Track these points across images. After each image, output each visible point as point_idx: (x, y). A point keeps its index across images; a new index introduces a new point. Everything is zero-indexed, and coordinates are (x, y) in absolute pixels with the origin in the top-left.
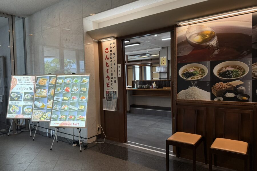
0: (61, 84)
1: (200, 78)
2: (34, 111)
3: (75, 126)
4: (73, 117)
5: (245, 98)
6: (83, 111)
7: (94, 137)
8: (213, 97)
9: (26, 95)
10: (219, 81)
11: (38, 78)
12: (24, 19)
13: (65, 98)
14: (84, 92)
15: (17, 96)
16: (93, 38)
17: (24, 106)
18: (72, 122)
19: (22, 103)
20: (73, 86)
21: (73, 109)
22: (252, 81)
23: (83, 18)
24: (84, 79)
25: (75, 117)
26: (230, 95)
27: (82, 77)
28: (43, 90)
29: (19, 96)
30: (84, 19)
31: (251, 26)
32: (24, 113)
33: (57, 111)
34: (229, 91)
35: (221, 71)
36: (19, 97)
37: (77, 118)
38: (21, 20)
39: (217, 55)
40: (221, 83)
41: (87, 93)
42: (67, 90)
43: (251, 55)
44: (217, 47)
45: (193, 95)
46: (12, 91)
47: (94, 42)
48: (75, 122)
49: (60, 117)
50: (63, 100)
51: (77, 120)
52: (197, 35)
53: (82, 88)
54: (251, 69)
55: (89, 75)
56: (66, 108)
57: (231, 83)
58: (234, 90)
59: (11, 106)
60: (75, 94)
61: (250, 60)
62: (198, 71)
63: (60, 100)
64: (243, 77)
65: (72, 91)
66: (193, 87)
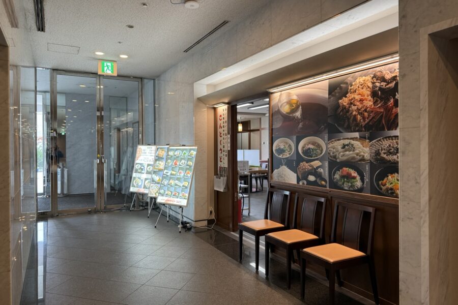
0: (172, 156)
1: (288, 156)
2: (152, 185)
3: (178, 204)
4: (177, 194)
5: (323, 183)
6: (186, 187)
7: (204, 221)
8: (298, 180)
9: (149, 167)
10: (303, 160)
11: (158, 148)
12: (154, 80)
13: (173, 172)
14: (190, 166)
15: (140, 168)
16: (206, 104)
17: (146, 179)
18: (176, 199)
19: (144, 176)
20: (182, 159)
21: (178, 185)
22: (329, 162)
23: (193, 83)
24: (192, 151)
25: (179, 194)
26: (312, 178)
27: (191, 150)
28: (160, 163)
29: (142, 167)
30: (195, 84)
31: (327, 96)
32: (145, 187)
33: (165, 185)
34: (310, 173)
35: (304, 149)
36: (142, 169)
37: (181, 195)
38: (153, 81)
39: (301, 128)
40: (304, 162)
41: (193, 168)
42: (176, 164)
43: (327, 131)
44: (301, 119)
45: (283, 176)
46: (137, 161)
47: (208, 108)
48: (178, 200)
49: (166, 192)
50: (171, 174)
51: (181, 198)
52: (286, 104)
53: (189, 162)
54: (327, 148)
55: (196, 148)
56: (173, 183)
57: (312, 163)
58: (314, 172)
59: (135, 178)
60: (182, 169)
61: (326, 136)
62: (287, 146)
63: (169, 174)
64: (322, 157)
65: (180, 165)
66: (283, 166)
